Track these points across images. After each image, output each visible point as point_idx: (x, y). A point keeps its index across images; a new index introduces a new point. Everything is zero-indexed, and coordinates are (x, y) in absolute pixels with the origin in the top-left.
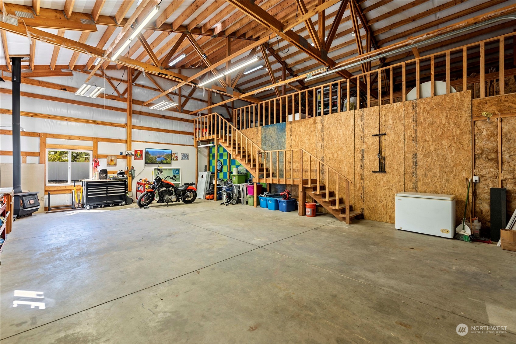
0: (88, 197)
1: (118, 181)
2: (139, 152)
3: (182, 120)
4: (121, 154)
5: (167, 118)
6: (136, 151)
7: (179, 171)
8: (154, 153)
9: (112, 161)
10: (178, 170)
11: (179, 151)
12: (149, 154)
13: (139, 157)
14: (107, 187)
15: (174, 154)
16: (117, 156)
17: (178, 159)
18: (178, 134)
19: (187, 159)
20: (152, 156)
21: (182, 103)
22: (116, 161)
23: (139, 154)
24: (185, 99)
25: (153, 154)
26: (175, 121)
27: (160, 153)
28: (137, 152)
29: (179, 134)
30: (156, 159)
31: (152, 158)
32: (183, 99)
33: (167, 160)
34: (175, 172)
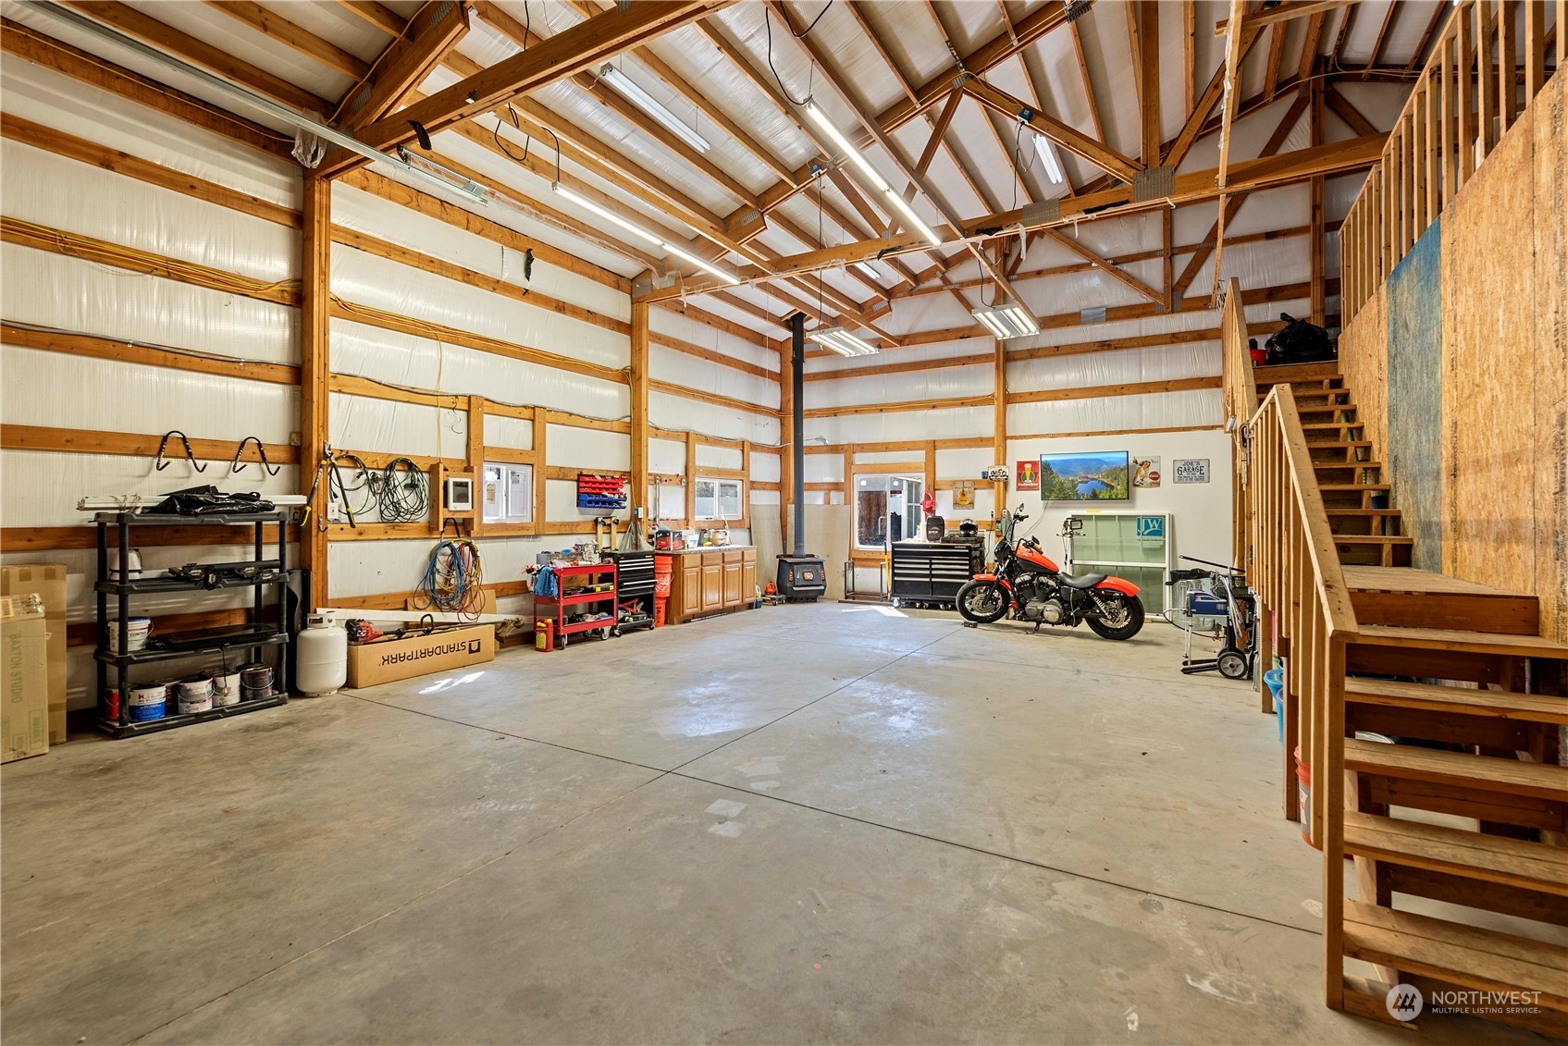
0: (896, 579)
1: (952, 547)
2: (1028, 466)
3: (1175, 338)
4: (985, 475)
5: (1116, 348)
6: (1021, 465)
7: (1161, 525)
8: (1066, 466)
9: (964, 495)
10: (1160, 520)
11: (1166, 452)
12: (1052, 473)
13: (1028, 482)
14: (931, 559)
15: (1145, 464)
16: (974, 482)
17: (1162, 480)
18: (1164, 394)
19: (1201, 479)
20: (1062, 478)
21: (1177, 278)
22: (974, 494)
23: (1028, 474)
24: (1188, 257)
25: (1065, 472)
26: (1151, 348)
27: (1089, 465)
28: (1023, 469)
29: (1167, 390)
30: (1074, 487)
31: (1062, 484)
32: (1182, 262)
33: (1112, 487)
34: (1147, 527)
